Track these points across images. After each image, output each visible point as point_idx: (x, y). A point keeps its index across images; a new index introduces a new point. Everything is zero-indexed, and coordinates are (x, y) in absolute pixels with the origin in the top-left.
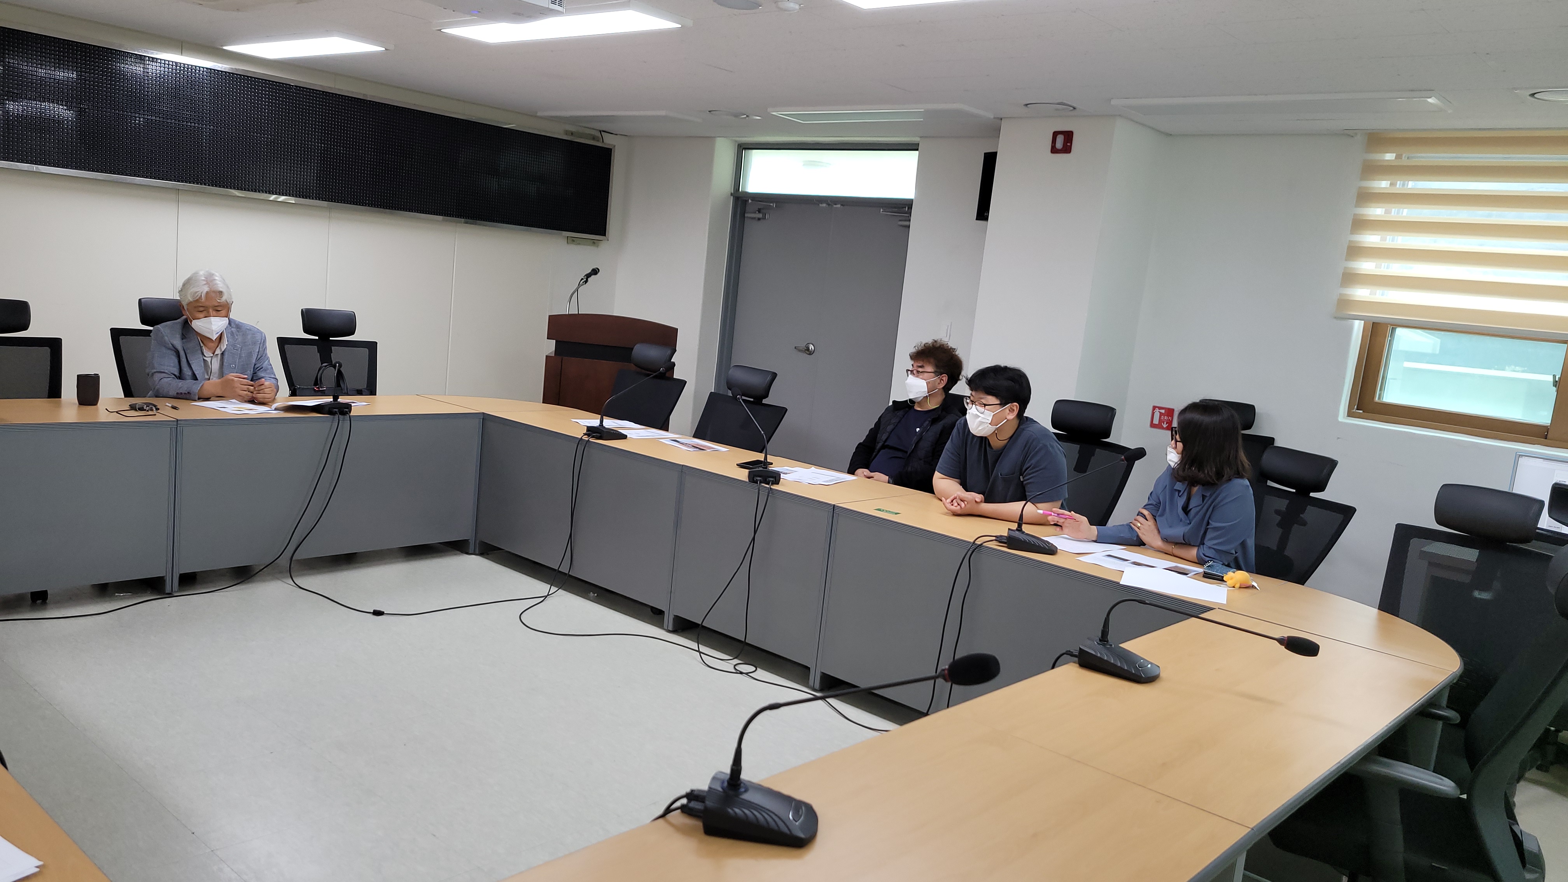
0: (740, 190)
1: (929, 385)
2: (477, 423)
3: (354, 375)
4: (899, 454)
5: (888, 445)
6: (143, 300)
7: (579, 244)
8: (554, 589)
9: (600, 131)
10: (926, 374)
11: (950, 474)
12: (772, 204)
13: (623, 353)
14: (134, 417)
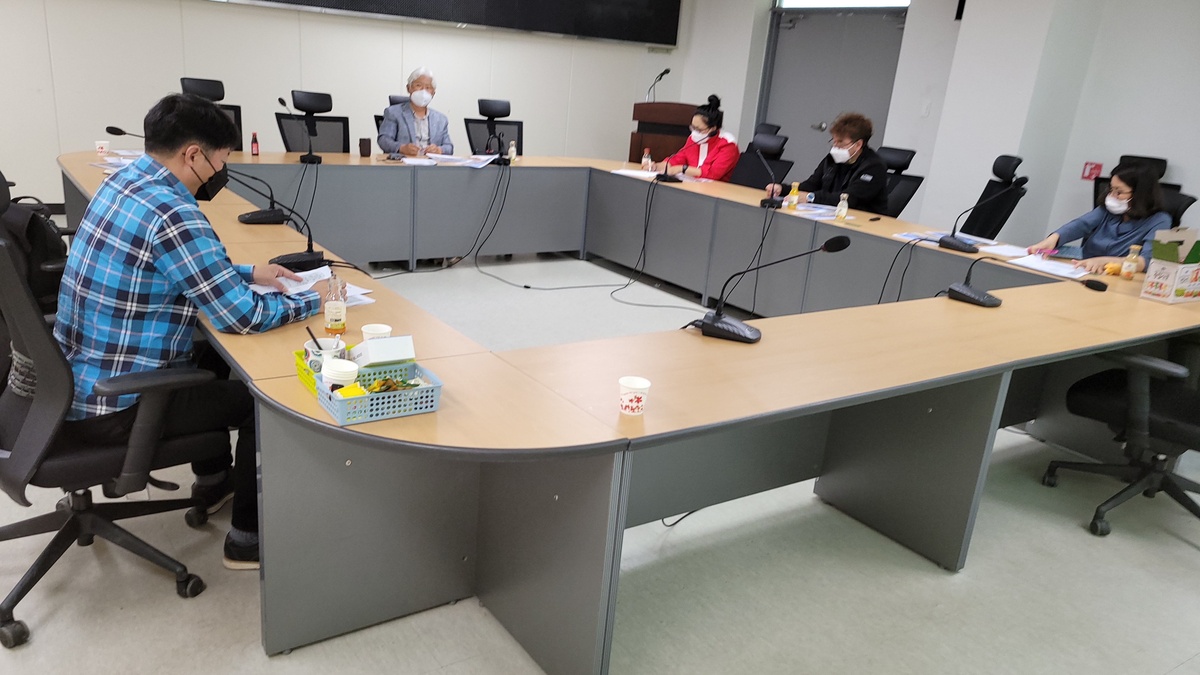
0: (777, 6)
2: (586, 174)
6: (390, 95)
7: (658, 52)
8: (632, 281)
12: (800, 16)
14: (391, 163)
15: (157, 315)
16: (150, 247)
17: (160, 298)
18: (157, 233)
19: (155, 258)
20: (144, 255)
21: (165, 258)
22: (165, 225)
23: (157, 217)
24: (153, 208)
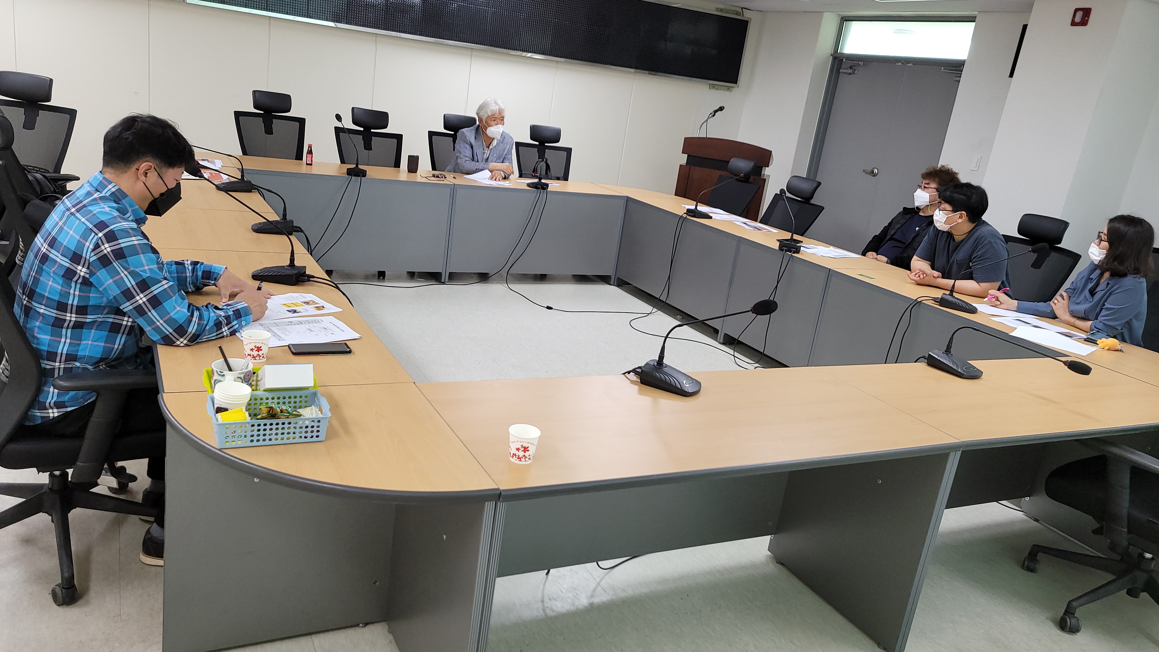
0: (838, 52)
1: (931, 197)
2: (622, 203)
3: (557, 169)
4: (900, 245)
5: (894, 238)
6: (446, 115)
7: (717, 89)
8: (655, 310)
9: (742, 8)
10: (930, 190)
11: (924, 258)
12: (860, 63)
13: (723, 164)
14: (434, 180)
15: (97, 324)
16: (87, 262)
17: (98, 309)
18: (93, 250)
19: (92, 274)
20: (82, 271)
21: (102, 274)
22: (100, 242)
23: (93, 234)
24: (91, 226)
